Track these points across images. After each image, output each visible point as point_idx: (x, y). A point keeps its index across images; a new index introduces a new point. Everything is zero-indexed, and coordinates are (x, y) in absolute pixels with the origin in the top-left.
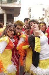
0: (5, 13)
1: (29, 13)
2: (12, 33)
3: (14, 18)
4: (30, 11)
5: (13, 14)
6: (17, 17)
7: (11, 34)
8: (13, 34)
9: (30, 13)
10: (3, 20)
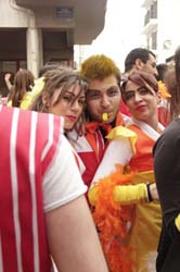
0: (32, 24)
1: (147, 22)
2: (75, 111)
3: (76, 48)
4: (152, 13)
5: (71, 31)
6: (90, 43)
7: (69, 113)
8: (77, 115)
9: (152, 21)
10: (26, 59)
